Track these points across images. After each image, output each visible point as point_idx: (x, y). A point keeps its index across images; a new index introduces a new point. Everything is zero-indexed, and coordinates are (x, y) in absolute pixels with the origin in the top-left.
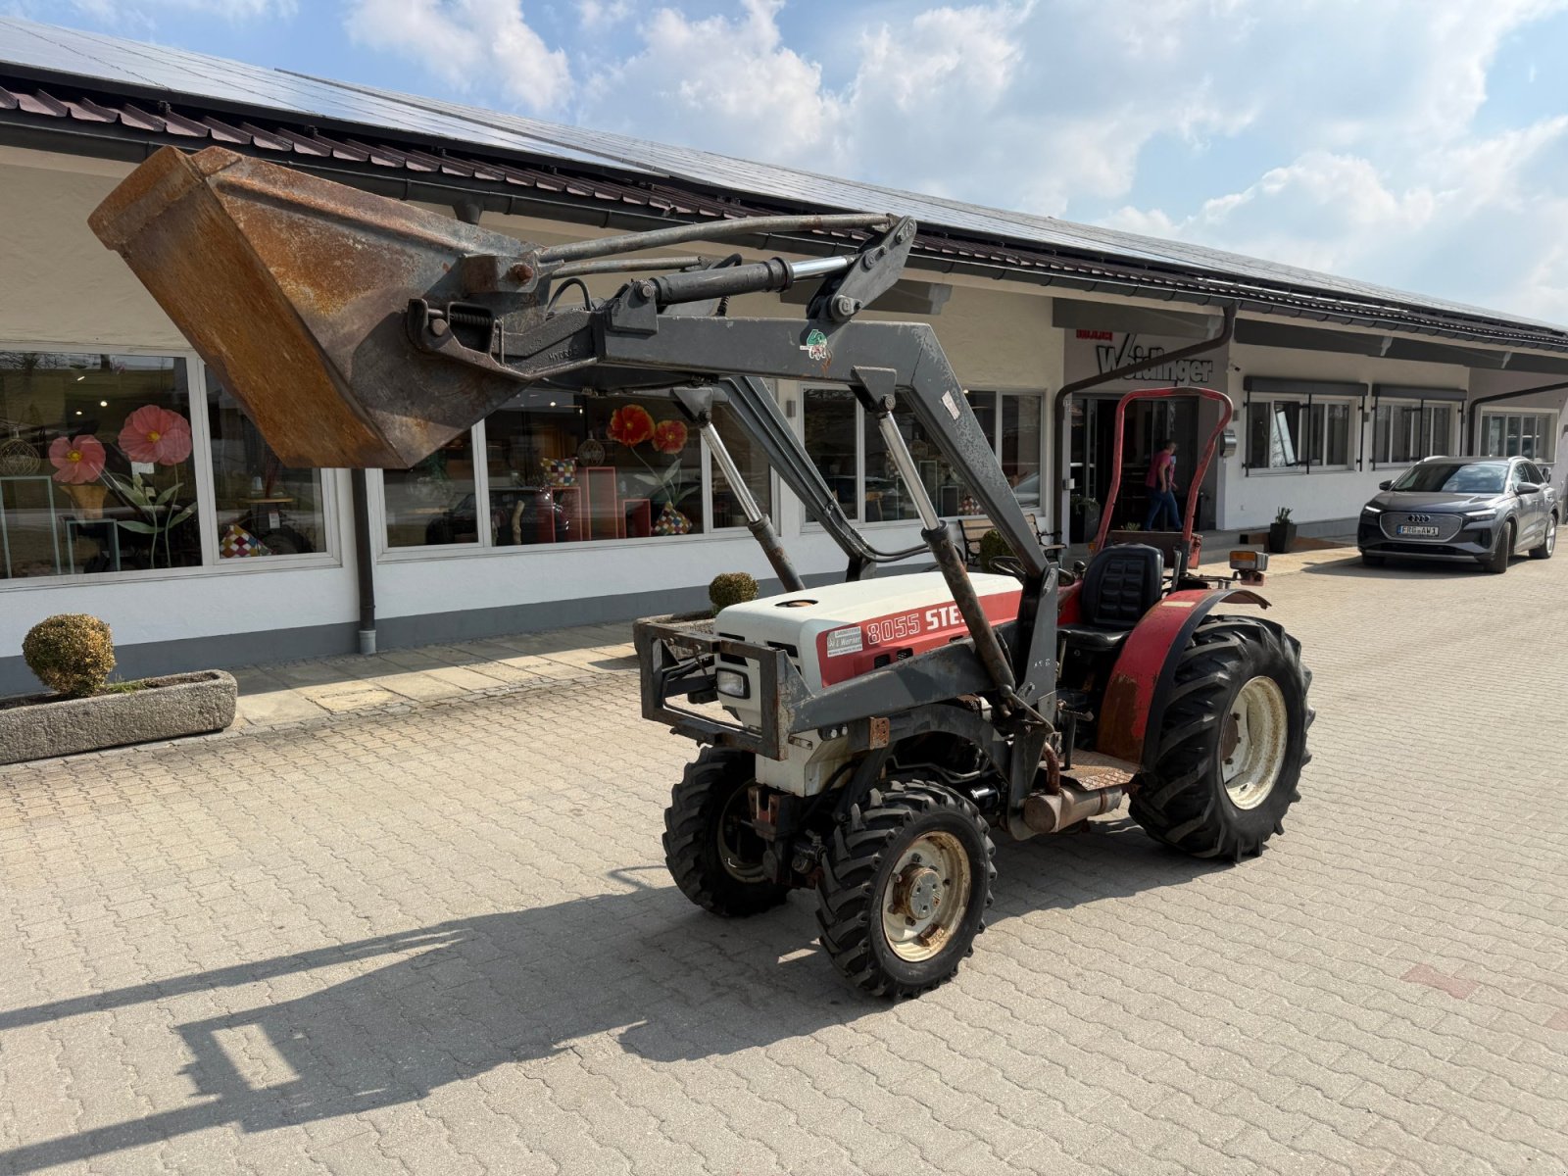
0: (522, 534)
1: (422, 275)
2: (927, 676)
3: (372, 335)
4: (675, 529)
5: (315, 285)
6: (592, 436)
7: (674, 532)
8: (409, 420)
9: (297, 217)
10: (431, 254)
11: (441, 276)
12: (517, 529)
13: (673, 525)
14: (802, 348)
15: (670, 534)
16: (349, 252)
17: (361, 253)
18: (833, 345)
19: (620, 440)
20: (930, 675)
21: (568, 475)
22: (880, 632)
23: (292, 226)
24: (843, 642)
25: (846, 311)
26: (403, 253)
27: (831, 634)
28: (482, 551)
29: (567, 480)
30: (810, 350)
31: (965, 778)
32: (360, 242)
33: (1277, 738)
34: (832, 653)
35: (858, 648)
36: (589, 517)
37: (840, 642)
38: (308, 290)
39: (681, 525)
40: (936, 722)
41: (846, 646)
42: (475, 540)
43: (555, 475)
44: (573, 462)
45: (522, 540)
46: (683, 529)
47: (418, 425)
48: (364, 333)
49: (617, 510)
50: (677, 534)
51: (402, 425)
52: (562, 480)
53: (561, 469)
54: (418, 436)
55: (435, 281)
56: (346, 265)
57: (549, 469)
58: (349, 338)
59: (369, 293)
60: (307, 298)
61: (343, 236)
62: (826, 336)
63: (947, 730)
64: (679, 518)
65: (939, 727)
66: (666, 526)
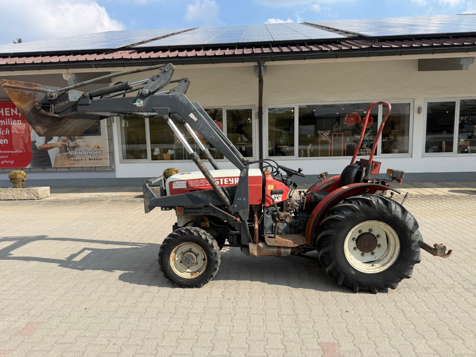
0: (310, 154)
1: (40, 97)
2: (198, 197)
3: (31, 111)
4: (365, 154)
5: (20, 102)
6: (337, 123)
7: (365, 155)
8: (39, 127)
9: (16, 90)
10: (41, 93)
11: (44, 97)
12: (309, 152)
13: (365, 152)
14: (134, 104)
15: (363, 155)
16: (26, 95)
17: (28, 95)
18: (145, 102)
19: (347, 124)
20: (199, 197)
21: (326, 136)
22: (194, 183)
23: (15, 91)
24: (179, 185)
25: (145, 93)
26: (36, 94)
27: (174, 182)
28: (295, 159)
29: (325, 137)
30: (137, 104)
31: (233, 233)
32: (27, 93)
33: (395, 249)
34: (174, 187)
35: (185, 187)
36: (332, 149)
37: (178, 185)
38: (19, 103)
39: (368, 152)
40: (212, 212)
41: (180, 186)
42: (293, 155)
43: (322, 136)
44: (329, 132)
45: (310, 155)
46: (368, 154)
47: (41, 128)
48: (29, 110)
49: (343, 147)
50: (366, 155)
51: (37, 128)
52: (324, 137)
53: (324, 134)
54: (41, 130)
55: (42, 99)
56: (25, 98)
57: (320, 134)
58: (27, 111)
59: (30, 102)
60: (19, 105)
61: (24, 92)
62: (143, 100)
63: (216, 216)
64: (367, 150)
65: (213, 214)
66: (362, 153)
